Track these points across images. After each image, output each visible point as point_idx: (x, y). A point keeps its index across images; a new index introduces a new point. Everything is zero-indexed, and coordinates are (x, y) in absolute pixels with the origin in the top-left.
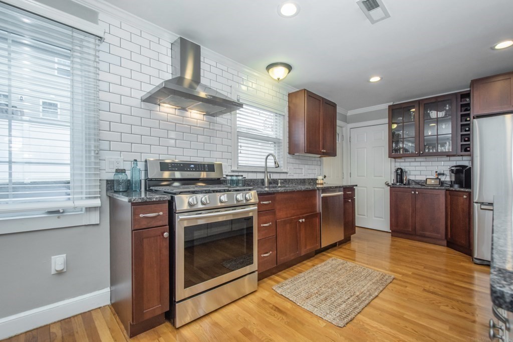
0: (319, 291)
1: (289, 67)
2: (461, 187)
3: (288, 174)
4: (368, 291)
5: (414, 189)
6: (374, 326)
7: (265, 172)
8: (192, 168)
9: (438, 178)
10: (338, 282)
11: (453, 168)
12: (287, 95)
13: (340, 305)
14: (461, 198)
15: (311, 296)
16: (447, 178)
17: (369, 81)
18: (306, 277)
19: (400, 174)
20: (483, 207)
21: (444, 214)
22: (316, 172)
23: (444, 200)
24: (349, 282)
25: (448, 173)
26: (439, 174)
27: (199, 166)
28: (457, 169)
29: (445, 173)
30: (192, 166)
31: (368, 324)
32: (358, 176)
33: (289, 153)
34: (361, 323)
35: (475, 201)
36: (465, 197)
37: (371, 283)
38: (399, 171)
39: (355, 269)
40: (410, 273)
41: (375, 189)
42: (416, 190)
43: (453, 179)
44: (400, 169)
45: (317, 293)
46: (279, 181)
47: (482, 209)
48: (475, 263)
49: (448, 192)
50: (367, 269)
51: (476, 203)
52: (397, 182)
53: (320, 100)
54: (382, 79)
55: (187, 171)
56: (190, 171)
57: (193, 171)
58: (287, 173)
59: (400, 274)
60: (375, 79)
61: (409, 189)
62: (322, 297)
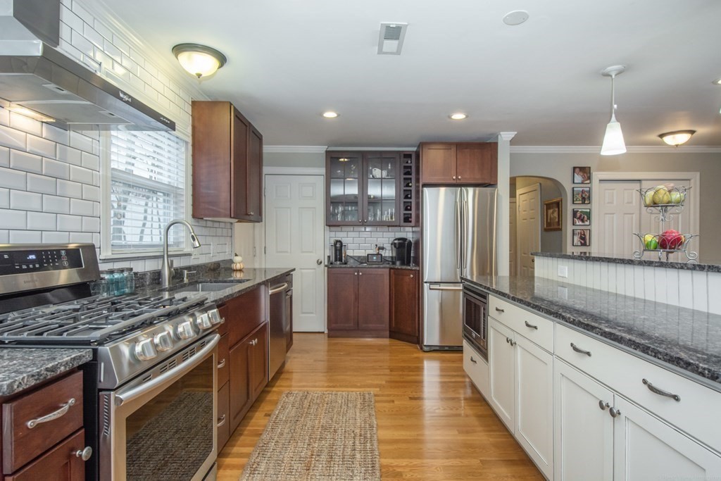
0: (313, 451)
1: (222, 59)
2: (403, 264)
3: (193, 257)
4: (365, 423)
5: (357, 269)
6: (404, 464)
7: (163, 257)
8: (32, 261)
9: (378, 254)
10: (322, 426)
11: (396, 242)
12: (190, 103)
13: (353, 456)
14: (408, 277)
15: (310, 462)
16: (388, 253)
17: (321, 115)
18: (276, 438)
19: (338, 247)
20: (432, 287)
21: (388, 298)
22: (227, 249)
23: (388, 281)
24: (334, 419)
25: (388, 246)
26: (379, 249)
27: (47, 256)
28: (399, 243)
29: (385, 246)
30: (32, 257)
31: (397, 466)
32: (277, 252)
33: (194, 216)
34: (391, 469)
35: (425, 281)
36: (412, 276)
37: (358, 411)
38: (338, 245)
39: (326, 400)
40: (384, 383)
41: (303, 271)
42: (360, 269)
43: (394, 255)
44: (340, 241)
45: (312, 455)
46: (186, 272)
47: (430, 289)
48: (425, 351)
49: (392, 271)
50: (339, 393)
51: (426, 282)
52: (336, 260)
53: (246, 126)
54: (339, 115)
55: (21, 271)
56: (28, 270)
57: (35, 270)
58: (190, 255)
59: (376, 387)
60: (330, 115)
61: (351, 269)
62: (324, 457)
